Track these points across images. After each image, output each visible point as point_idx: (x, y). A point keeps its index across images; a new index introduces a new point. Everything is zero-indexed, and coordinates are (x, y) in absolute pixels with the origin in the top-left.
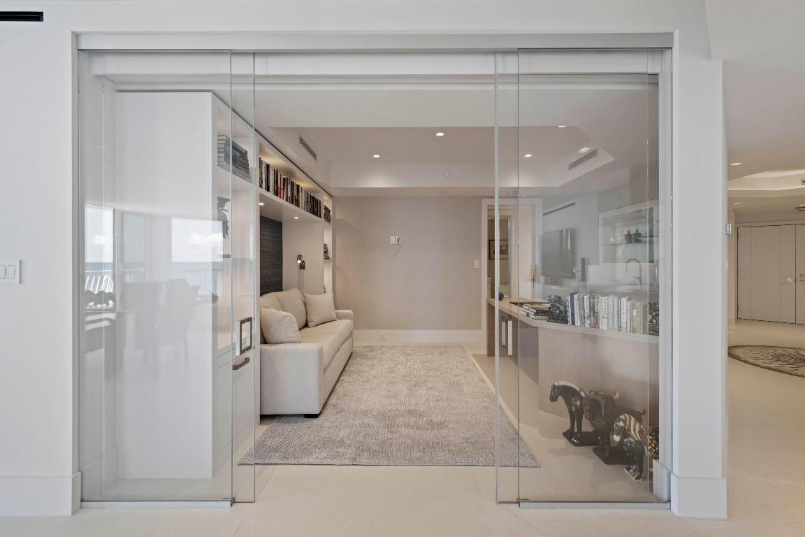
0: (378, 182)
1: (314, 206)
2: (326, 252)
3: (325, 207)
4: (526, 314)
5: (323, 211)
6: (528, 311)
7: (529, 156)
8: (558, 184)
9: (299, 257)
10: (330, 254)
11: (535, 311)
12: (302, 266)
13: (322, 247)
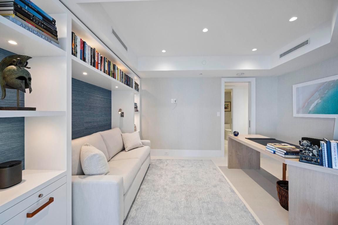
0: (165, 67)
1: (128, 81)
2: (136, 107)
3: (135, 82)
4: (273, 152)
5: (134, 85)
6: (275, 150)
7: (254, 50)
8: (270, 67)
9: (120, 110)
10: (139, 109)
11: (285, 152)
12: (122, 115)
13: (134, 104)
